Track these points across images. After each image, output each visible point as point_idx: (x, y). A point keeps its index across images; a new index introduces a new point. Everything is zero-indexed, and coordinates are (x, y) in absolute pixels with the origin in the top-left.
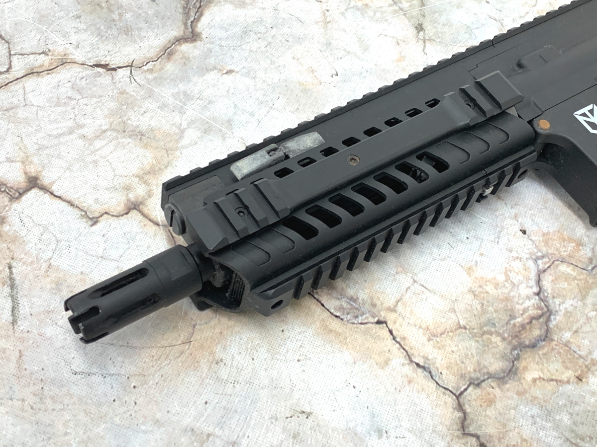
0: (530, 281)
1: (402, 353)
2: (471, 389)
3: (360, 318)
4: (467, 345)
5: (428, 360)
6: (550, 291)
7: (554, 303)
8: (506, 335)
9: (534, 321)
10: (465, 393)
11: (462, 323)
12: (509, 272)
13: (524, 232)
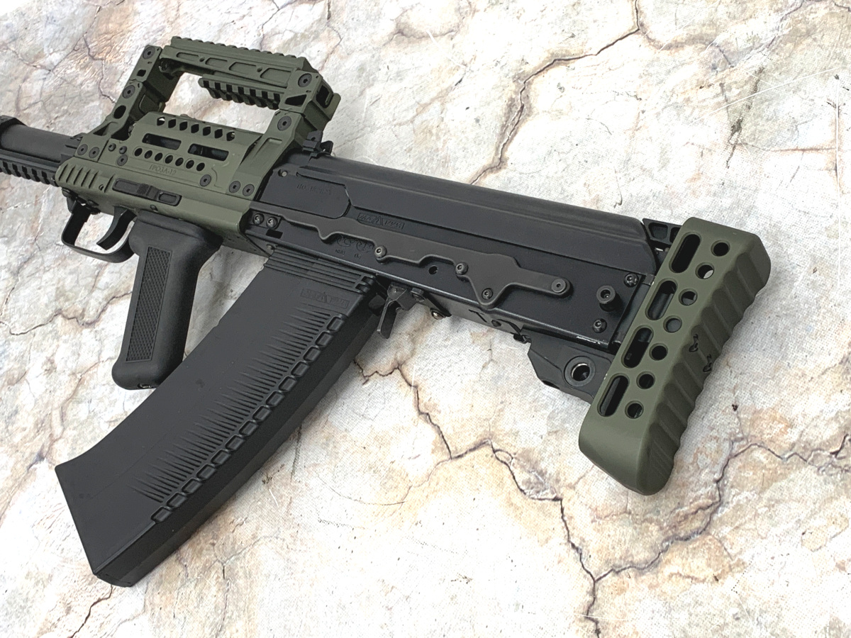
0: (716, 465)
1: (564, 532)
2: (610, 575)
3: (541, 493)
4: (625, 530)
5: (584, 541)
6: (730, 480)
7: (730, 493)
8: (665, 524)
9: (699, 512)
10: (602, 579)
11: (628, 507)
12: (699, 454)
13: (735, 408)
